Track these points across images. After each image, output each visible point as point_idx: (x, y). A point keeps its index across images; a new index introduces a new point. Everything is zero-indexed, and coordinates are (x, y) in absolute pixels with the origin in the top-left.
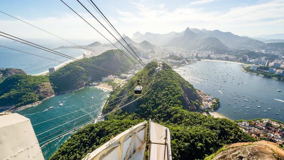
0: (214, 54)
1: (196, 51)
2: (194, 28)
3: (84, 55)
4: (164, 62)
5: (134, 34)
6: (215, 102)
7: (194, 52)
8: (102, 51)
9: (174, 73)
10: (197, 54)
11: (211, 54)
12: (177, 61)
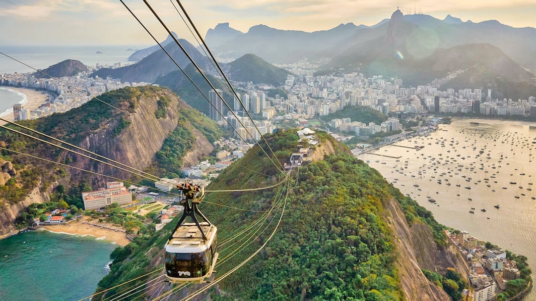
0: (494, 97)
1: (431, 89)
2: (417, 13)
3: (17, 108)
4: (320, 129)
5: (210, 29)
6: (515, 270)
7: (427, 92)
8: (89, 94)
9: (361, 168)
10: (437, 99)
11: (484, 100)
12: (367, 125)
